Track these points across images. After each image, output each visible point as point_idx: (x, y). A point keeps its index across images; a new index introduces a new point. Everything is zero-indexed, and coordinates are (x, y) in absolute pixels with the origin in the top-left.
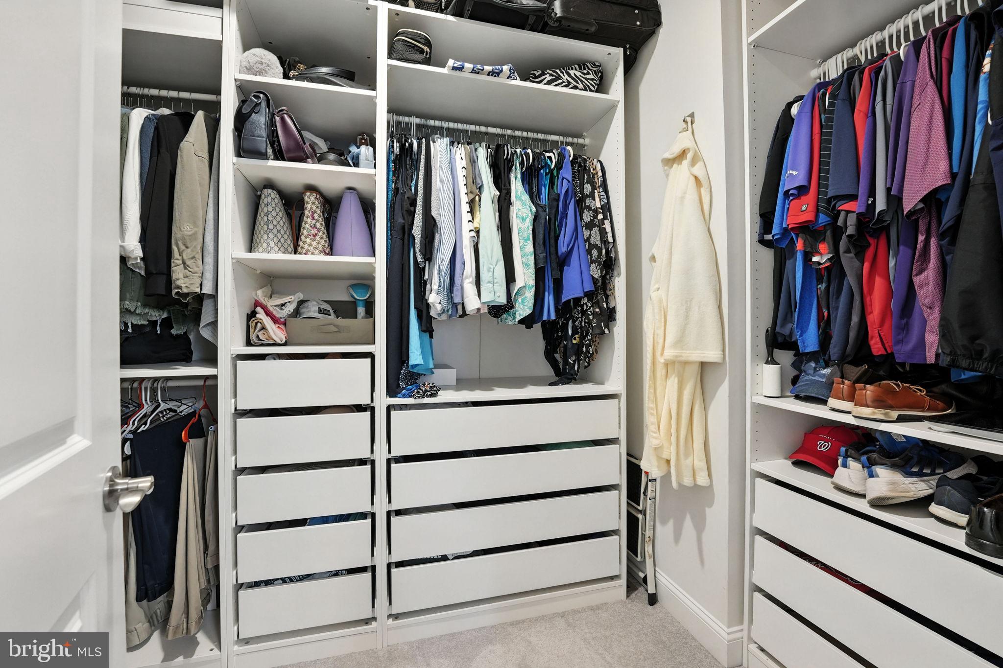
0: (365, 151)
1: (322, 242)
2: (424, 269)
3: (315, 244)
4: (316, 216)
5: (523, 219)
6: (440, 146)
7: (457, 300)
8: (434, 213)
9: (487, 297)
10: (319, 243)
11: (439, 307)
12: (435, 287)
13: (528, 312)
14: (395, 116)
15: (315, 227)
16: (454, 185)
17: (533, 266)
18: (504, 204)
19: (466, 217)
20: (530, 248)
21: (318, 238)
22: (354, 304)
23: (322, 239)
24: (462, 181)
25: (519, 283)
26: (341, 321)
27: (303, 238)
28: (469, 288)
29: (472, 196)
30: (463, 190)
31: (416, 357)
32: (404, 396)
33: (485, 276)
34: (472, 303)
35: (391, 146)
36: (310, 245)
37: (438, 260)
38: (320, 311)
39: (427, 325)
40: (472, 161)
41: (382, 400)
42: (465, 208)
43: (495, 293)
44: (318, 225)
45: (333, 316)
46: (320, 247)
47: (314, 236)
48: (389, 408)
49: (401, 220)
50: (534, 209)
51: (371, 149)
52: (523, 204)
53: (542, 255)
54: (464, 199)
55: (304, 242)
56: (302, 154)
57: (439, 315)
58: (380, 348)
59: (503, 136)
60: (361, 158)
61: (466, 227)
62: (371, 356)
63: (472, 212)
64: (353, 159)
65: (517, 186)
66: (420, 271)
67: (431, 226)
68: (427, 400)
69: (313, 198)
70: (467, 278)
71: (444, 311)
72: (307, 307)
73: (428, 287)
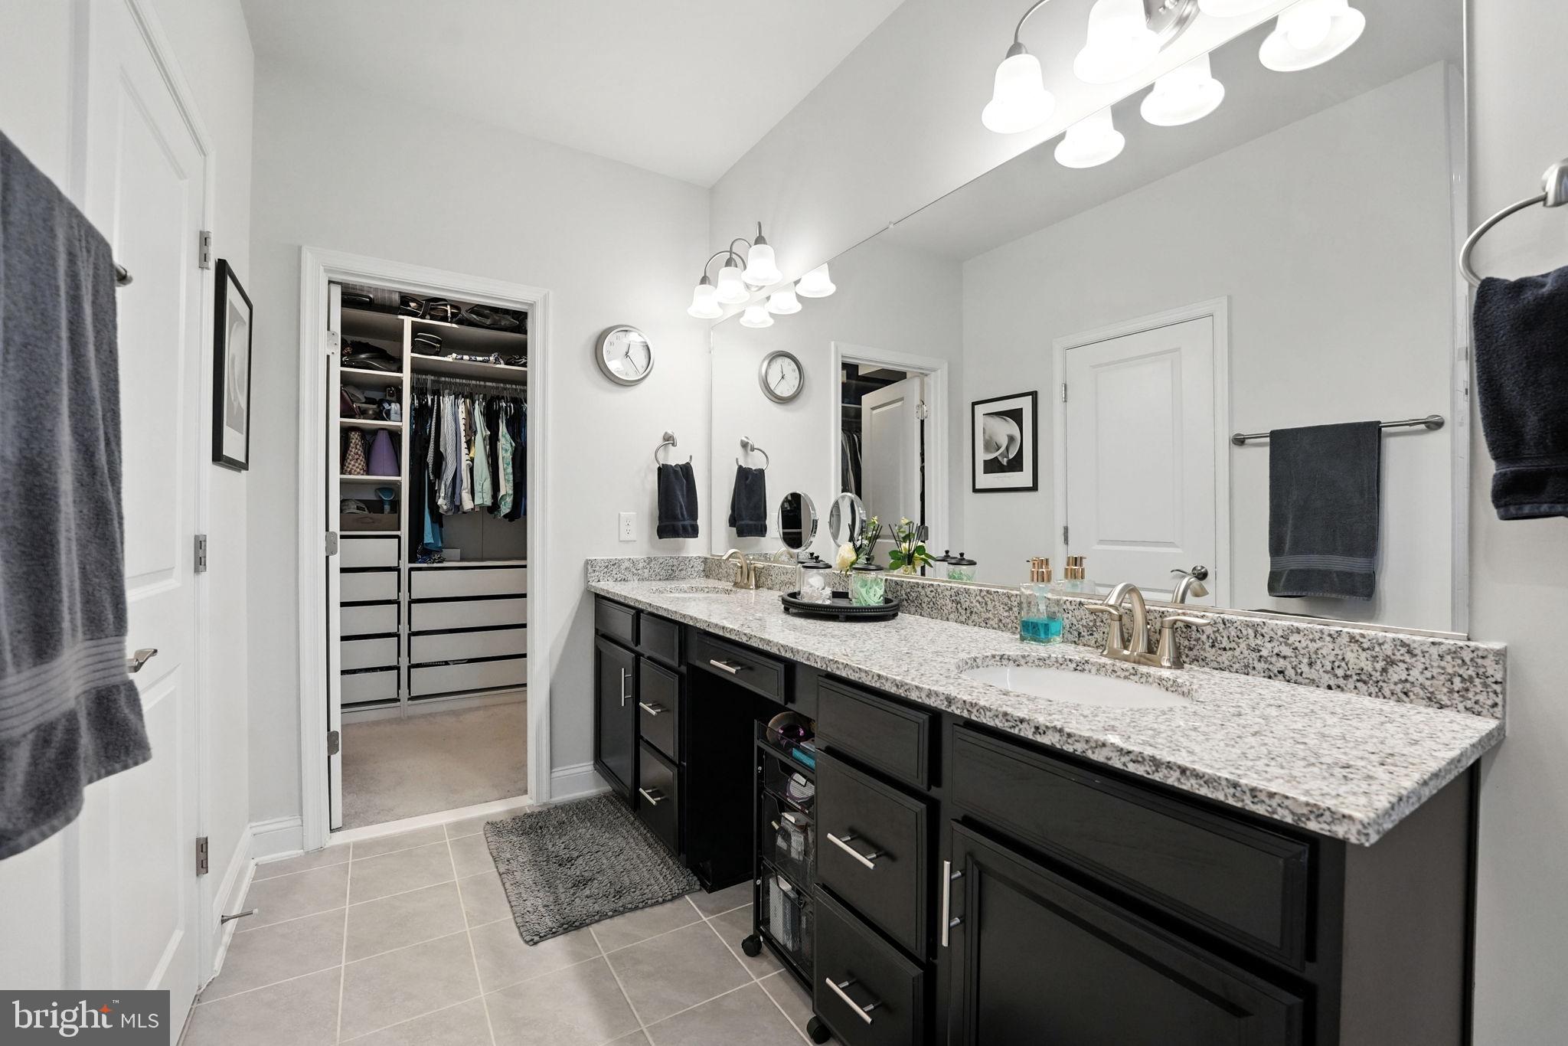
0: (394, 407)
1: (362, 463)
2: (435, 483)
3: (357, 465)
4: (358, 447)
5: (506, 451)
6: (447, 402)
7: (457, 503)
8: (442, 450)
9: (478, 501)
10: (360, 464)
11: (445, 507)
12: (442, 495)
13: (508, 511)
14: (415, 376)
15: (357, 454)
16: (456, 429)
17: (512, 481)
18: (493, 441)
19: (464, 451)
20: (510, 470)
21: (359, 461)
22: (381, 502)
23: (362, 462)
24: (462, 428)
25: (502, 492)
26: (372, 515)
27: (349, 461)
28: (466, 496)
29: (468, 438)
30: (463, 433)
31: (428, 538)
32: (420, 563)
33: (477, 488)
34: (468, 505)
35: (412, 404)
36: (354, 465)
37: (445, 478)
38: (358, 508)
39: (438, 518)
40: (470, 414)
41: (405, 565)
42: (464, 445)
43: (484, 498)
44: (359, 452)
45: (366, 512)
46: (360, 467)
47: (357, 460)
48: (411, 570)
49: (418, 452)
50: (514, 444)
51: (398, 405)
52: (507, 440)
53: (519, 475)
54: (463, 439)
55: (349, 464)
56: (353, 413)
57: (446, 512)
58: (404, 532)
59: (497, 388)
60: (392, 412)
61: (464, 458)
62: (398, 537)
63: (469, 448)
64: (386, 414)
65: (503, 429)
66: (432, 485)
67: (439, 458)
68: (435, 565)
69: (356, 436)
70: (464, 489)
71: (448, 510)
72: (348, 505)
73: (438, 494)
